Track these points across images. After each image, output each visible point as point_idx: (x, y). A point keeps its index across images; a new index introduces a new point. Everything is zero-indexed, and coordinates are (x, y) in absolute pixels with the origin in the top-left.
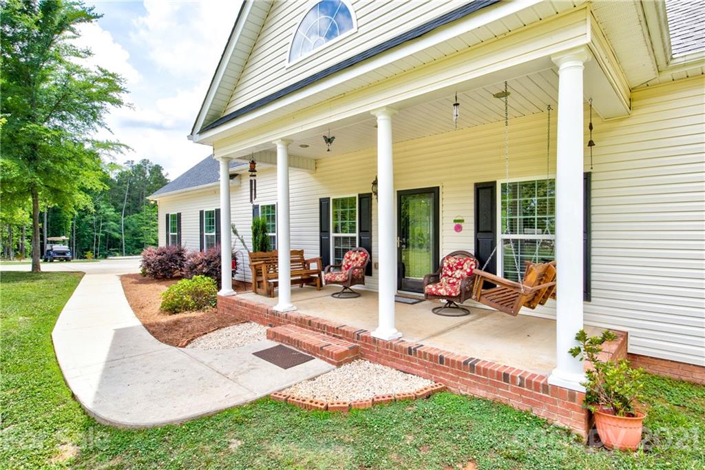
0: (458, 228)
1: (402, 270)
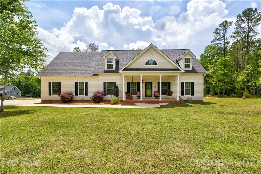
0: (155, 88)
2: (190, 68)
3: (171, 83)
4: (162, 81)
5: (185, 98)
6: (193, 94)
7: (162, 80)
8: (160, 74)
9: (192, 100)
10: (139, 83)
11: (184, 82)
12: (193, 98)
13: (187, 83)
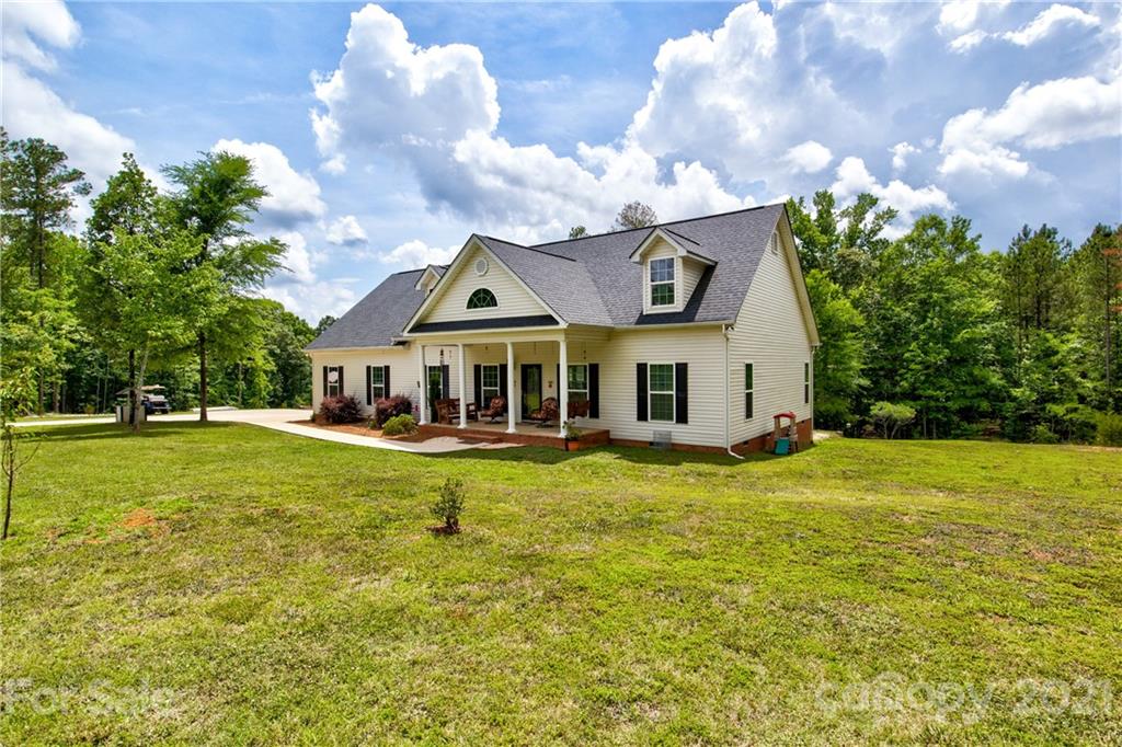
0: (550, 386)
1: (525, 409)
2: (673, 302)
3: (600, 369)
4: (568, 361)
5: (650, 430)
6: (682, 418)
7: (568, 358)
8: (509, 338)
9: (673, 441)
10: (504, 368)
11: (646, 364)
12: (681, 434)
13: (660, 366)
